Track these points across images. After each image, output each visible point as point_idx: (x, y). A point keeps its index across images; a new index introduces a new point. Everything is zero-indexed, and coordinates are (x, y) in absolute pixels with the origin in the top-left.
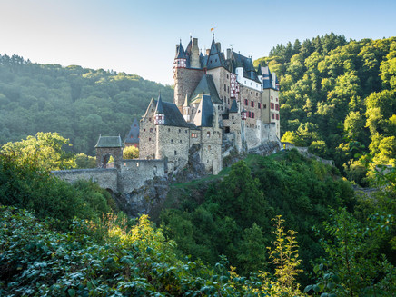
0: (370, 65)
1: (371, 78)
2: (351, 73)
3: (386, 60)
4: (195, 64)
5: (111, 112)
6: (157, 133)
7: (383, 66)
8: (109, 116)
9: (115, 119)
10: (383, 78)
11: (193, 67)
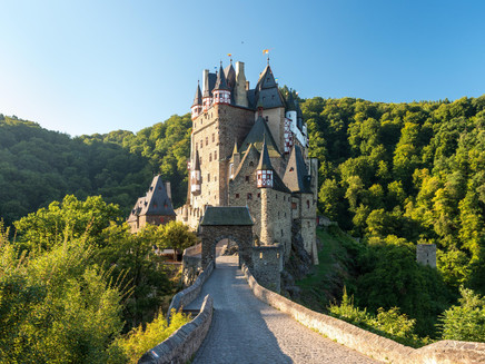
0: (337, 126)
1: (338, 142)
2: (316, 135)
3: (354, 122)
4: (242, 101)
5: (14, 169)
6: (263, 202)
7: (352, 128)
8: (12, 174)
9: (23, 179)
10: (351, 142)
11: (238, 104)
